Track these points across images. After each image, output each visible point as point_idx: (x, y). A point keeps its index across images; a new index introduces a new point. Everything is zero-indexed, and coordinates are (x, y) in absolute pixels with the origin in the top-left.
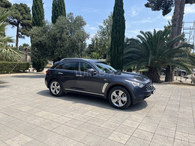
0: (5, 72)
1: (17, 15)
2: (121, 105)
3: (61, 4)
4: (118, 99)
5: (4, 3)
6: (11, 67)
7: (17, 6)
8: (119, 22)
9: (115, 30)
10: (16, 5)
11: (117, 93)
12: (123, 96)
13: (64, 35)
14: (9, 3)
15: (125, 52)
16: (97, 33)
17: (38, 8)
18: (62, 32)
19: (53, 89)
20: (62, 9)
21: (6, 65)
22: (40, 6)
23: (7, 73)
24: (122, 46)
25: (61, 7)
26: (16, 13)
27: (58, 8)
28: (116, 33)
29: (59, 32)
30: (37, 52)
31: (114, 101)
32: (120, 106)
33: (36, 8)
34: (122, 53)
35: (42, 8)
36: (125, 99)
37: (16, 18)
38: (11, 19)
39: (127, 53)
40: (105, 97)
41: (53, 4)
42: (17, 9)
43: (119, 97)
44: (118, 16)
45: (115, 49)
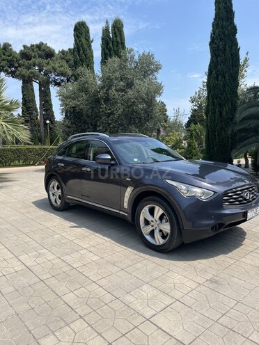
0: (31, 163)
1: (62, 69)
2: (159, 240)
3: (116, 37)
4: (152, 226)
5: (44, 50)
6: (40, 155)
7: (63, 54)
8: (224, 52)
9: (214, 72)
10: (63, 52)
11: (152, 211)
12: (164, 221)
13: (113, 92)
14: (50, 50)
15: (238, 116)
16: (202, 87)
17: (82, 51)
18: (110, 87)
19: (53, 195)
20: (117, 46)
21: (30, 152)
22: (85, 46)
23: (34, 165)
24: (232, 104)
25: (117, 42)
26: (62, 66)
27: (111, 45)
28: (217, 78)
29: (103, 87)
30: (68, 127)
31: (146, 230)
32: (158, 244)
33: (79, 51)
34: (232, 119)
35: (90, 49)
36: (166, 228)
37: (62, 74)
38: (56, 78)
39: (244, 119)
40: (130, 219)
41: (103, 39)
42: (63, 58)
43: (154, 221)
44: (221, 40)
45: (214, 113)
